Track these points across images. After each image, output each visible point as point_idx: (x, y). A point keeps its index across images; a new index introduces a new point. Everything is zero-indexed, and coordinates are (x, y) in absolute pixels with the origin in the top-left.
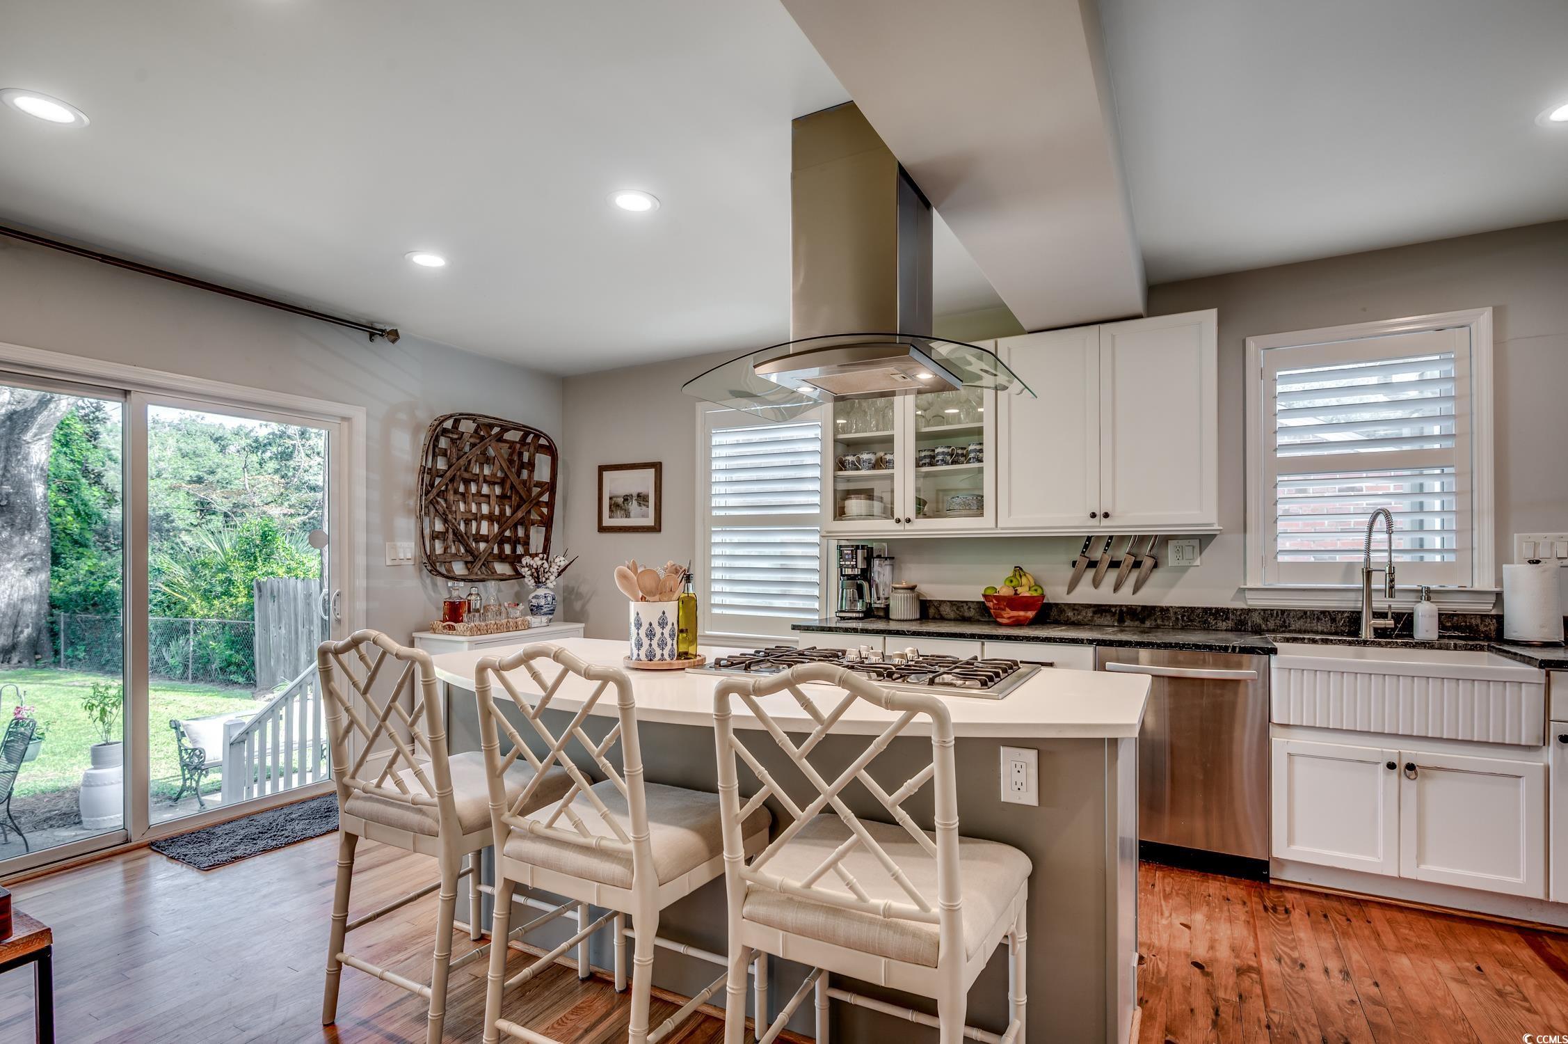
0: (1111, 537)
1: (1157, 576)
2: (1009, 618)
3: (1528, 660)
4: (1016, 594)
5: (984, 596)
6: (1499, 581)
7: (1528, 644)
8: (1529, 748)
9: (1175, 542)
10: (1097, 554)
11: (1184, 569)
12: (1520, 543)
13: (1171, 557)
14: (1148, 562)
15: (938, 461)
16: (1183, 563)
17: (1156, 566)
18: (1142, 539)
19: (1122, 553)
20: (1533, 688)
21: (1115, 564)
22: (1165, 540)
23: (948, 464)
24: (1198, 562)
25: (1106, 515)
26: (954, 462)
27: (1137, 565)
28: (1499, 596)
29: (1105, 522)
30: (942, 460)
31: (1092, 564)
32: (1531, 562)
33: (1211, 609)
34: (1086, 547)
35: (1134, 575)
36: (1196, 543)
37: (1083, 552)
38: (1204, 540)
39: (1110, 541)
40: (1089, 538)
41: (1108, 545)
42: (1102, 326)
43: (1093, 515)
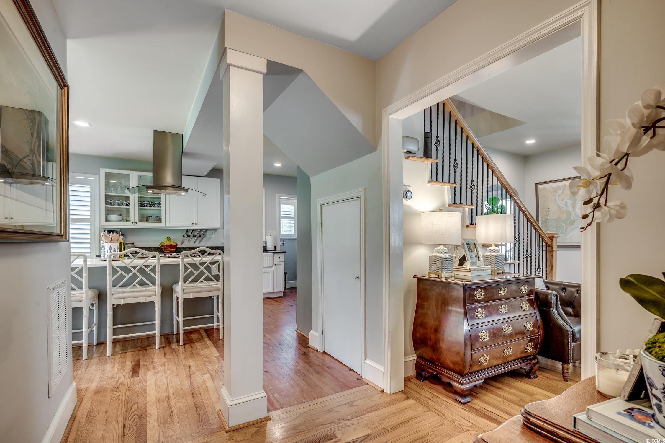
0: (193, 229)
1: (204, 239)
2: (169, 251)
3: (271, 252)
4: (171, 244)
5: (160, 245)
6: (266, 239)
7: (270, 250)
8: (271, 267)
9: (208, 231)
10: (190, 234)
11: (211, 237)
12: (269, 233)
13: (208, 234)
14: (202, 236)
15: (145, 206)
16: (210, 236)
17: (204, 237)
18: (201, 230)
19: (196, 234)
20: (272, 257)
21: (194, 236)
22: (206, 230)
23: (148, 207)
24: (214, 236)
25: (196, 224)
26: (150, 206)
27: (200, 236)
28: (266, 242)
29: (196, 226)
30: (146, 206)
31: (188, 236)
32: (270, 236)
33: (217, 247)
34: (187, 232)
35: (199, 239)
36: (213, 231)
37: (186, 233)
38: (215, 231)
39: (193, 230)
40: (188, 230)
41: (193, 231)
42: (195, 177)
43: (193, 224)
